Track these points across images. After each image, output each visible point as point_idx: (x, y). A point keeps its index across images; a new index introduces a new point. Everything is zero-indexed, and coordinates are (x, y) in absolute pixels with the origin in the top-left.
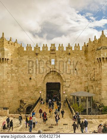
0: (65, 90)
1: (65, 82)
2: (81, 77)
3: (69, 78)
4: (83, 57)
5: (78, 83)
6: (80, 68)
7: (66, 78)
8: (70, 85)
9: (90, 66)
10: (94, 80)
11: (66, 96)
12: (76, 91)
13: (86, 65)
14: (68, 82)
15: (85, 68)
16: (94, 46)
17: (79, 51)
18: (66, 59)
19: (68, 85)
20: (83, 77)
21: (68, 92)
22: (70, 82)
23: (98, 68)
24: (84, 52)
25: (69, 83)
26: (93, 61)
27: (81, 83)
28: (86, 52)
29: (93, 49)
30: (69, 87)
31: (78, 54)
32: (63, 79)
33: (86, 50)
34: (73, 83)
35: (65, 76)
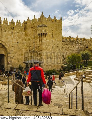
0: (10, 61)
1: (10, 53)
2: (22, 50)
3: (13, 50)
4: (23, 33)
5: (19, 54)
6: (21, 41)
7: (10, 50)
8: (13, 56)
9: (29, 40)
10: (34, 51)
11: (10, 66)
12: (18, 61)
13: (25, 39)
14: (12, 53)
15: (24, 42)
16: (34, 24)
17: (20, 26)
18: (10, 32)
19: (12, 56)
20: (24, 50)
21: (12, 62)
22: (14, 53)
23: (38, 42)
24: (24, 28)
25: (13, 55)
26: (33, 36)
27: (22, 55)
28: (25, 28)
29: (33, 26)
30: (13, 58)
31: (19, 30)
32: (8, 50)
33: (25, 27)
34: (16, 55)
35: (10, 48)
